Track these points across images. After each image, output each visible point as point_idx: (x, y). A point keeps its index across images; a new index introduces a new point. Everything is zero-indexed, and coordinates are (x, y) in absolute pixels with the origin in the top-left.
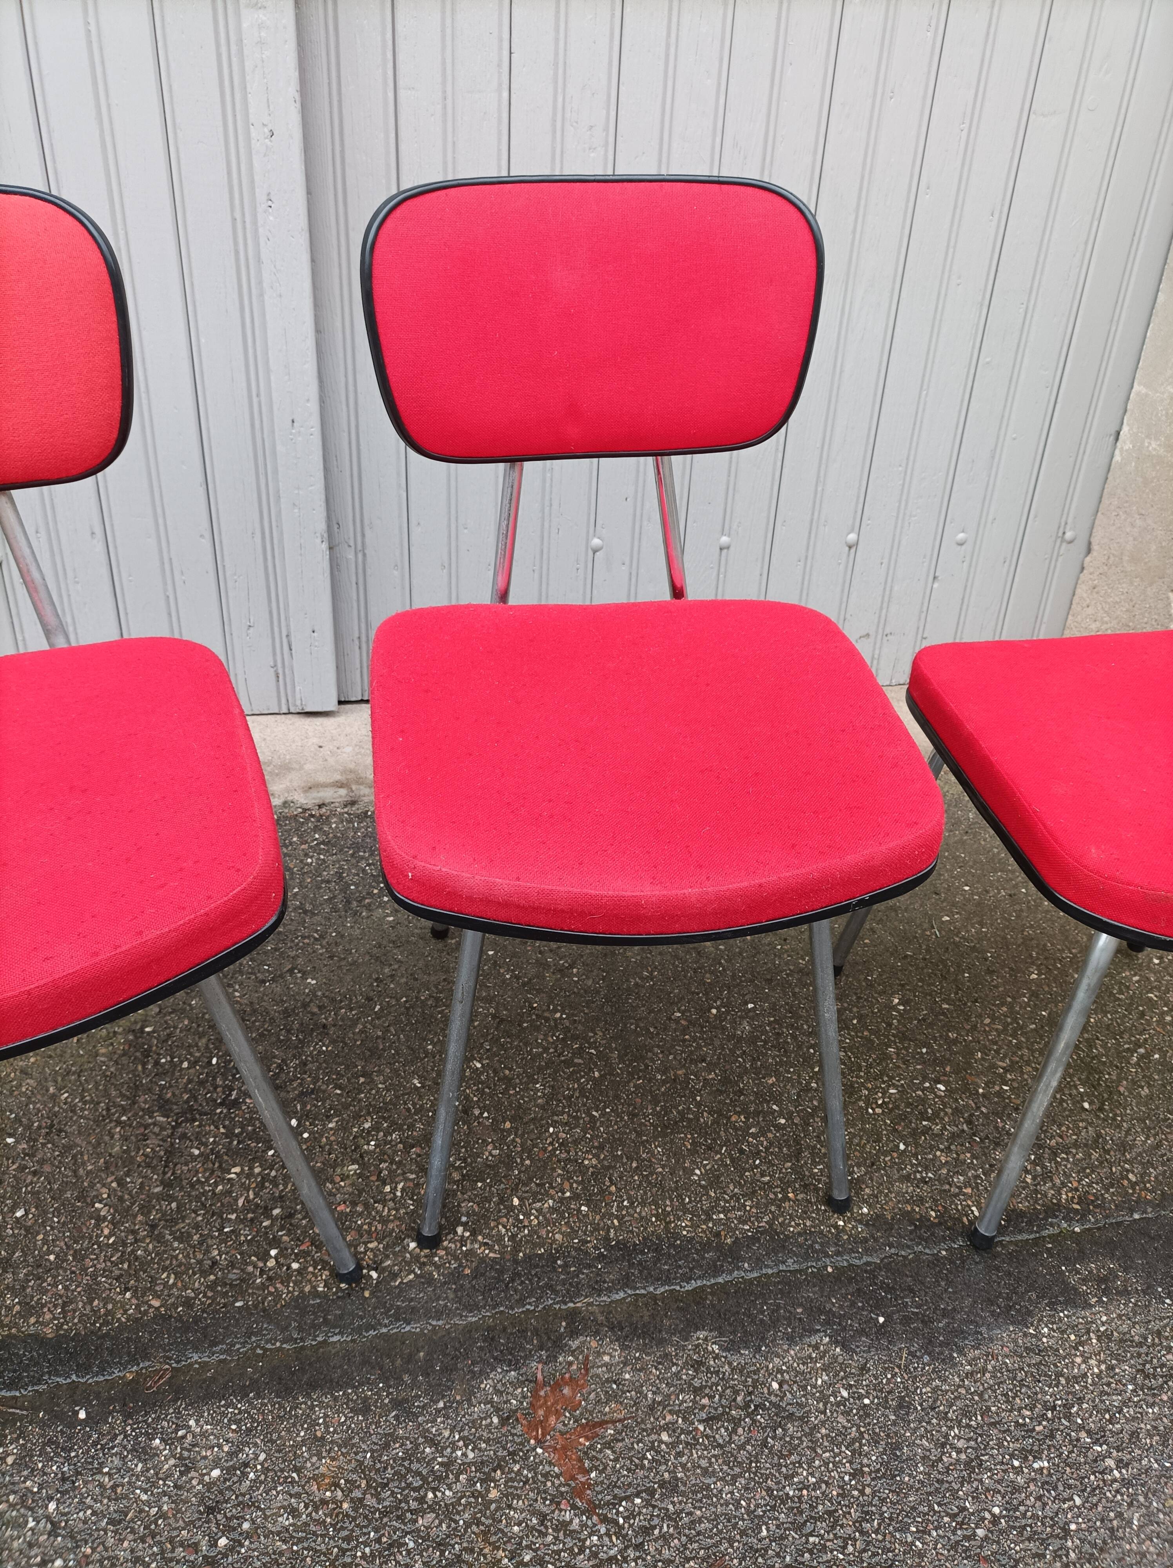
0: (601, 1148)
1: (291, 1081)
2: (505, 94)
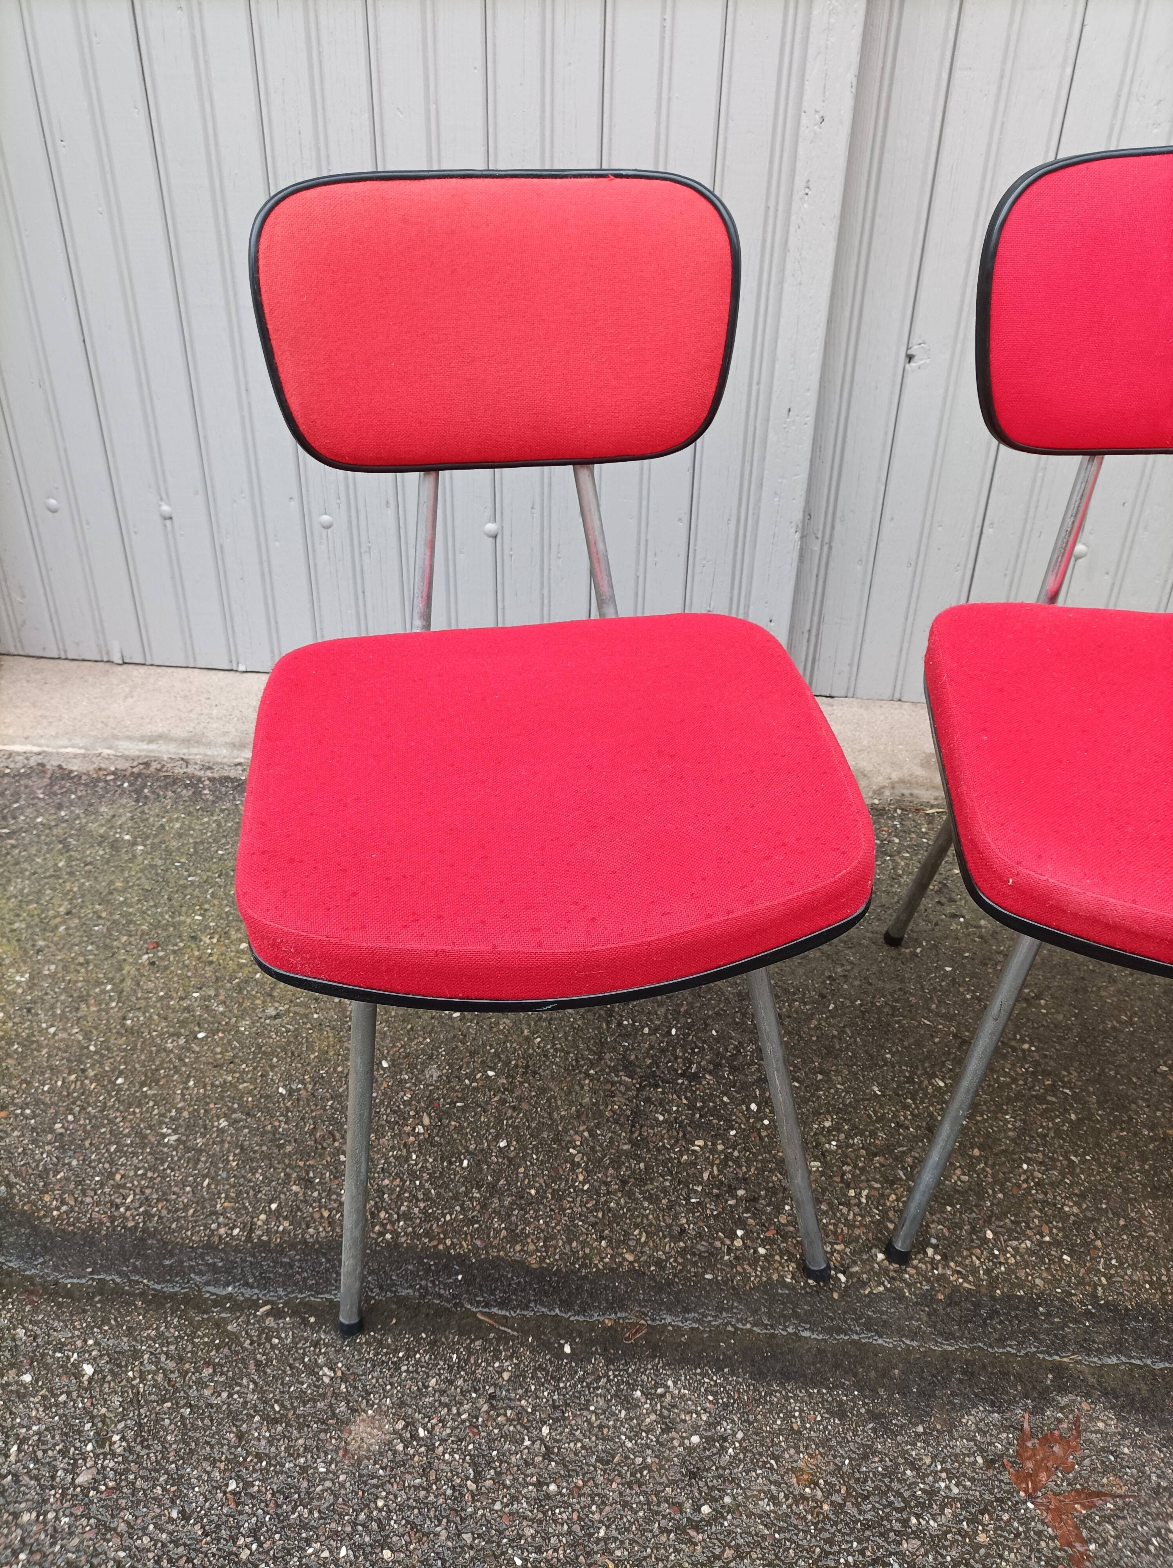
0: (1083, 1196)
1: (749, 1065)
2: (1069, 70)
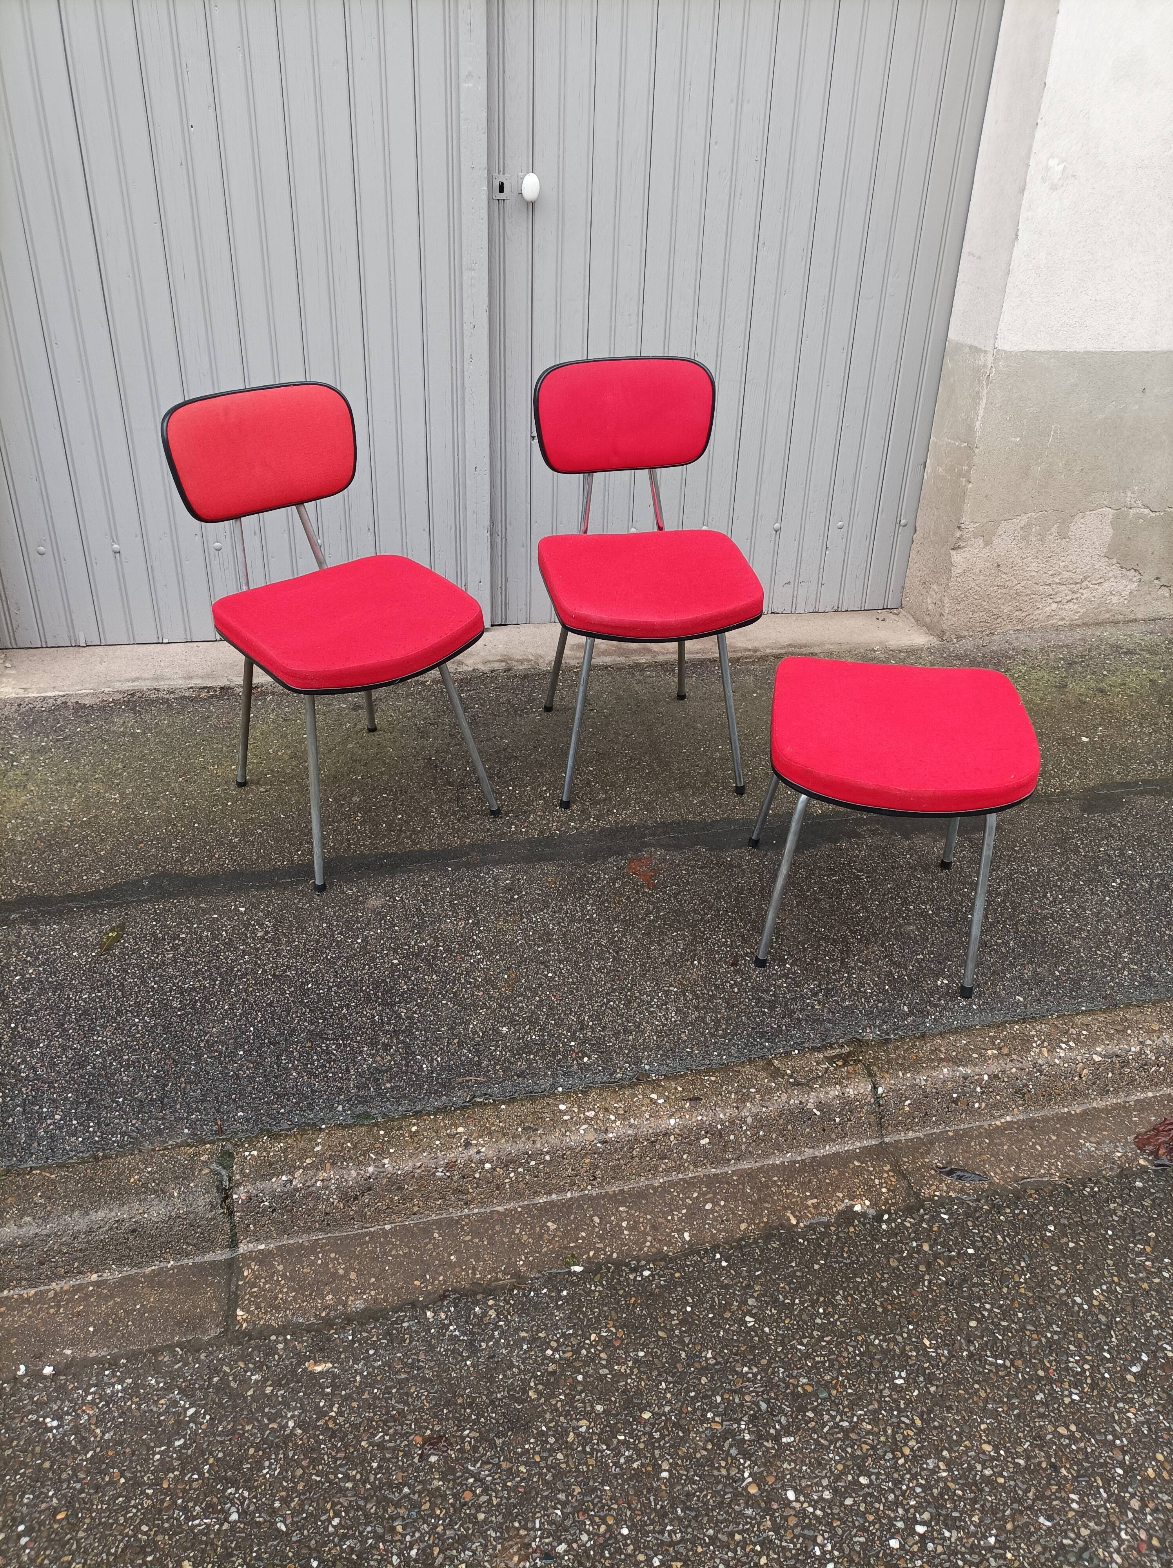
0: (651, 794)
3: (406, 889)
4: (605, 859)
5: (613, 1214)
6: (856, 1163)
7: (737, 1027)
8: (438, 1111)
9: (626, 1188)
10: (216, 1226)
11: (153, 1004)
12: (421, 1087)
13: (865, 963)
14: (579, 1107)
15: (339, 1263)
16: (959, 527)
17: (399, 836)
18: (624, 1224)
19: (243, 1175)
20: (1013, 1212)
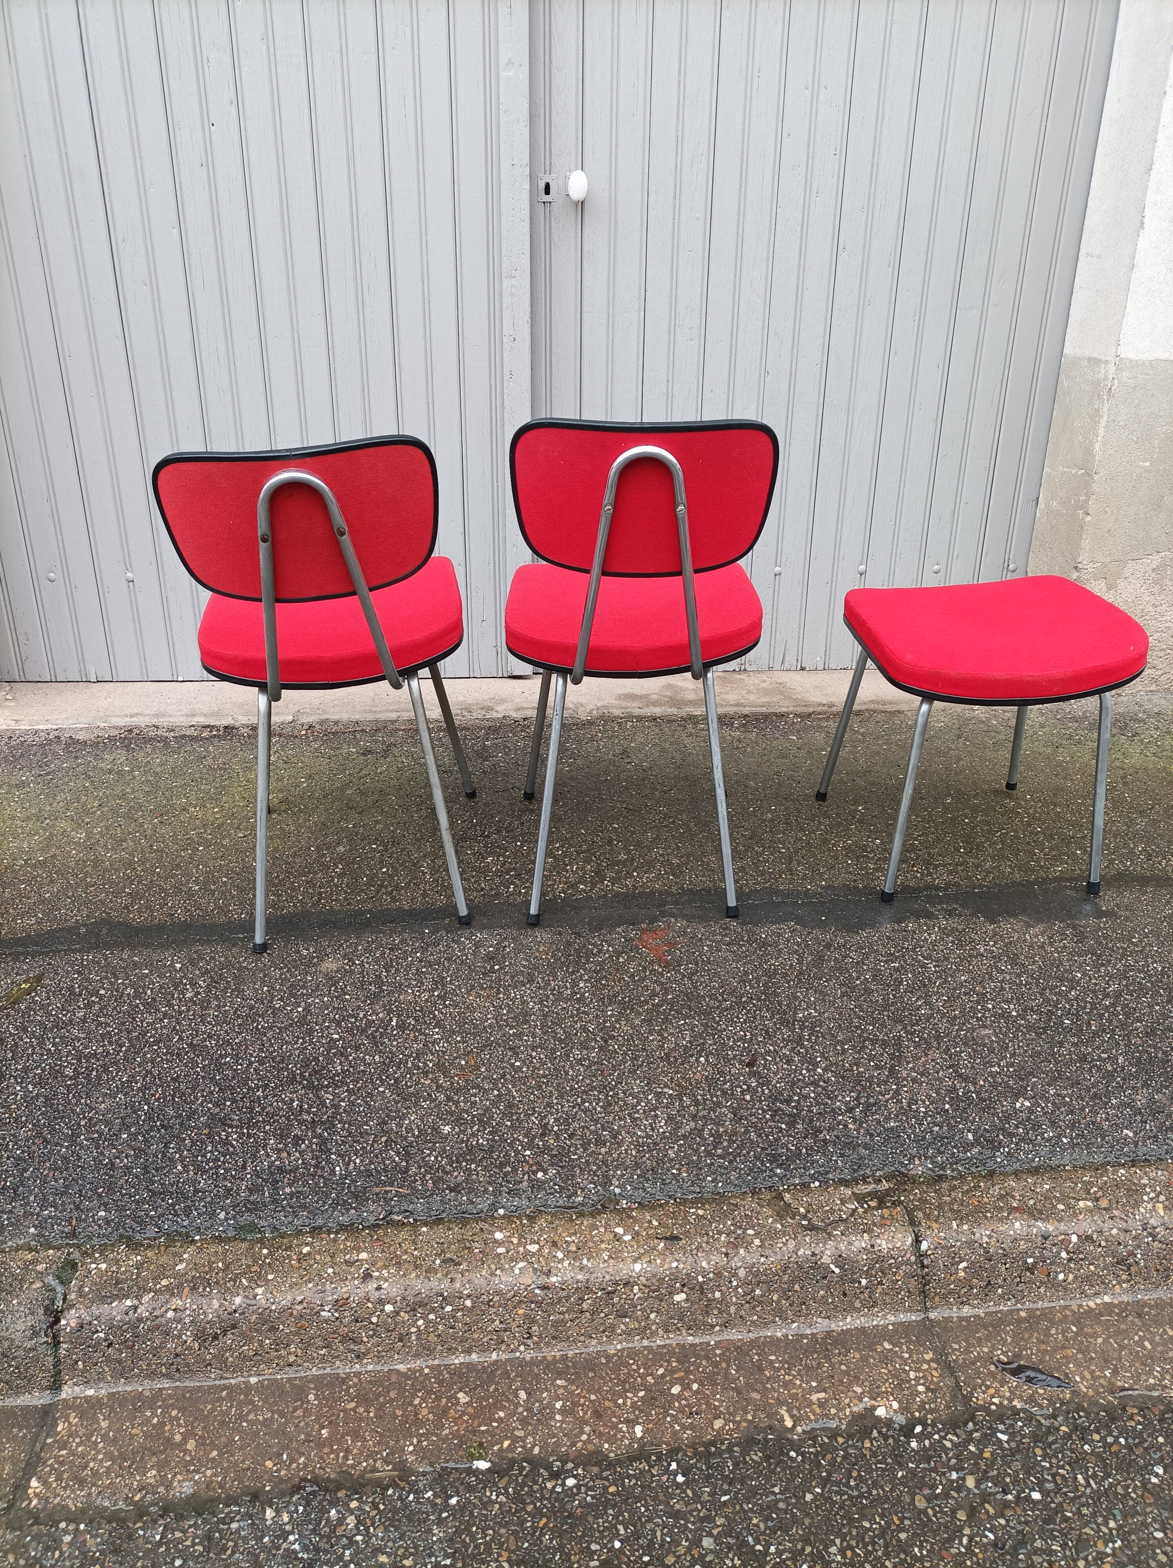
2: (642, 313)
3: (371, 951)
4: (612, 927)
5: (546, 1389)
6: (887, 1346)
7: (742, 1146)
8: (343, 1228)
9: (570, 1354)
10: (36, 1359)
11: (43, 1070)
12: (327, 1196)
13: (922, 1074)
14: (521, 1236)
15: (179, 1425)
16: (1076, 568)
17: (378, 892)
18: (558, 1405)
19: (81, 1294)
20: (1103, 1440)
